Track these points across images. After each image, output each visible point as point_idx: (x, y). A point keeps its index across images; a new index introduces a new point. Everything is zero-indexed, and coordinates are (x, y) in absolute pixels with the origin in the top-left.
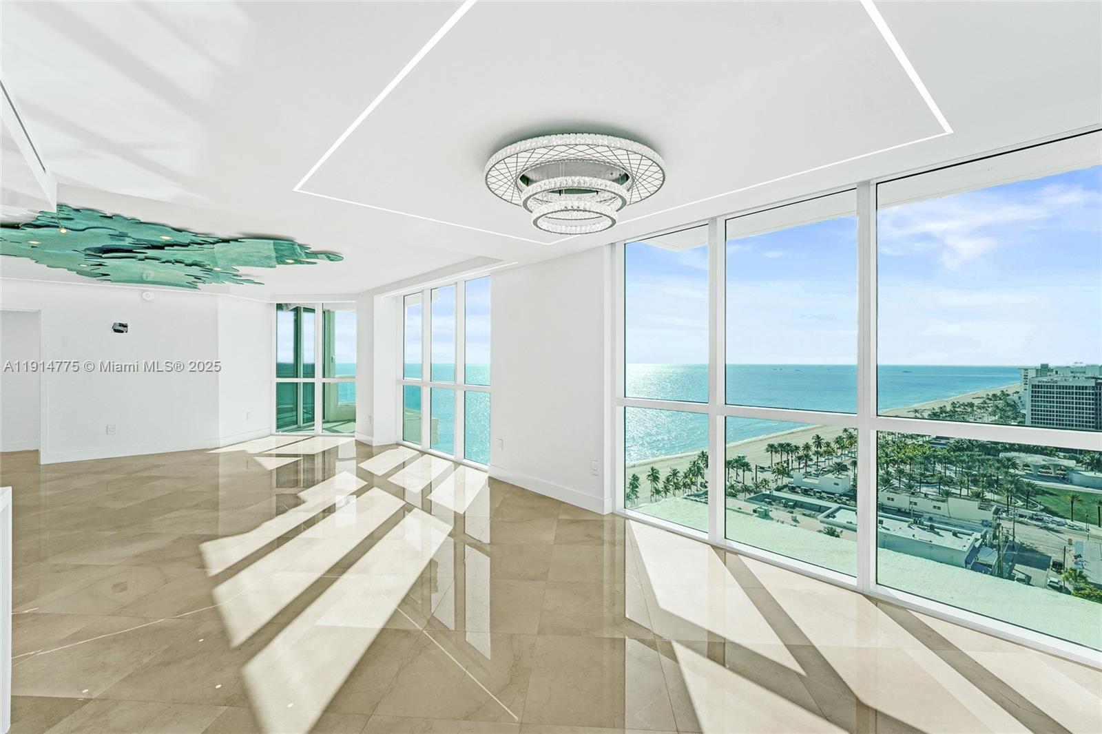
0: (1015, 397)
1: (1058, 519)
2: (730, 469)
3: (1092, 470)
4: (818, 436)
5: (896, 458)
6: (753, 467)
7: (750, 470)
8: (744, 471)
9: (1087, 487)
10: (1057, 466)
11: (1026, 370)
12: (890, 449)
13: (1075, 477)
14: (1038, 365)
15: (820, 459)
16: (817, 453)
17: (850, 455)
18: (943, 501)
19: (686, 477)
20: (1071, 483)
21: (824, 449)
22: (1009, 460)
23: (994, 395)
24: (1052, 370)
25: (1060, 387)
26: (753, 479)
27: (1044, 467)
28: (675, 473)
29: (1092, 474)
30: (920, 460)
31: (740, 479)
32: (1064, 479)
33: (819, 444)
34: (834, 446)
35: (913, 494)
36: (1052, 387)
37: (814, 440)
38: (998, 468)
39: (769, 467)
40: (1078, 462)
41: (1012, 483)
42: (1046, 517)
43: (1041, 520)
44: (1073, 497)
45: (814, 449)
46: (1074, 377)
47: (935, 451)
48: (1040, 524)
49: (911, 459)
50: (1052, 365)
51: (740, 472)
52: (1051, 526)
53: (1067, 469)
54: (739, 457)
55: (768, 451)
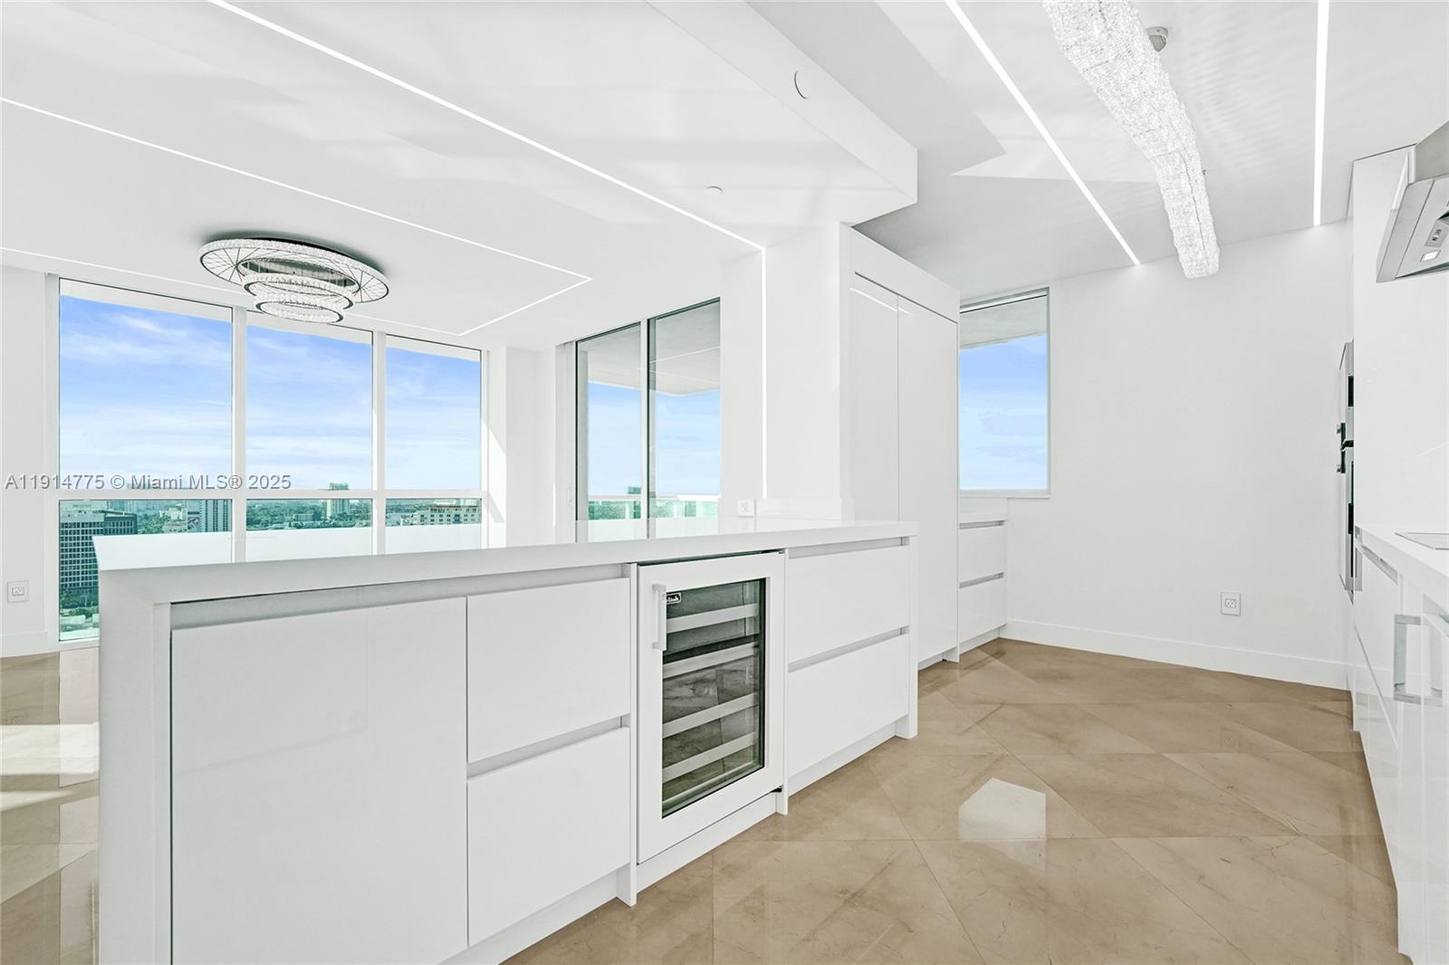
46: (80, 511)
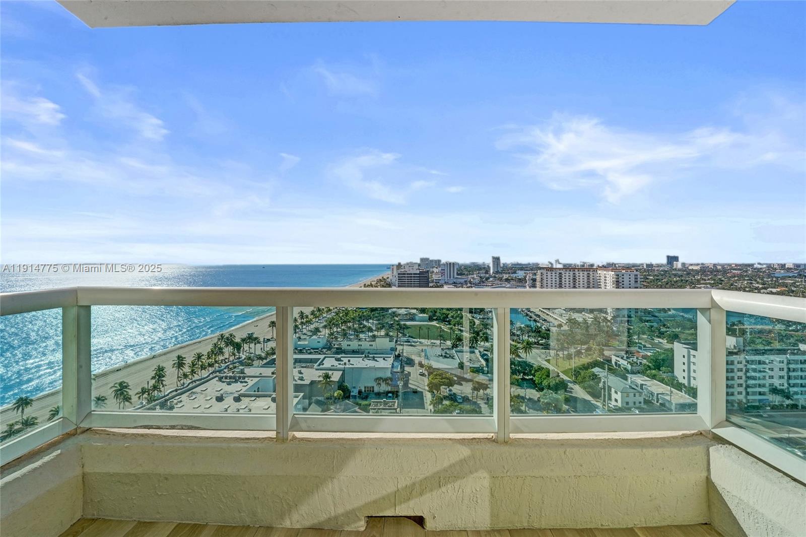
0: (389, 280)
1: (414, 340)
2: (245, 345)
3: (421, 313)
4: (301, 311)
5: (346, 320)
6: (262, 340)
7: (259, 343)
8: (255, 344)
9: (421, 322)
10: (410, 314)
11: (393, 266)
12: (341, 315)
13: (417, 318)
14: (396, 263)
15: (304, 327)
16: (302, 323)
17: (319, 321)
18: (374, 341)
19: (209, 358)
20: (416, 321)
21: (304, 320)
22: (394, 313)
23: (380, 280)
24: (402, 266)
25: (408, 274)
26: (261, 349)
27: (406, 314)
28: (199, 357)
29: (421, 315)
30: (358, 319)
31: (252, 351)
32: (413, 319)
33: (302, 318)
34: (311, 317)
35: (360, 340)
36: (404, 274)
37: (299, 315)
38: (391, 318)
39: (272, 338)
40: (417, 310)
41: (398, 325)
42: (412, 339)
43: (409, 342)
44: (420, 328)
45: (299, 321)
47: (363, 313)
48: (409, 344)
49: (353, 319)
50: (402, 263)
51: (252, 345)
52: (413, 343)
53: (414, 314)
54: (249, 334)
55: (270, 327)
